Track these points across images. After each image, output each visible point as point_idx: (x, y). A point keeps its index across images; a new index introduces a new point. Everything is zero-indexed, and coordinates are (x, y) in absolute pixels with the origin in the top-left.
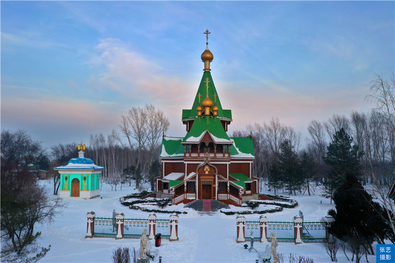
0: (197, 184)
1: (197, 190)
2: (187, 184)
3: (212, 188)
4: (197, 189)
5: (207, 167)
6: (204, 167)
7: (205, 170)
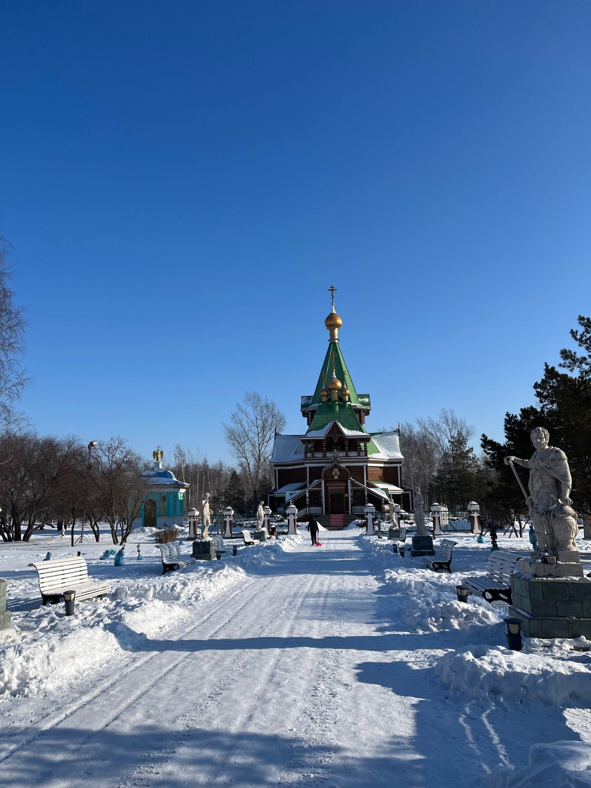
0: (323, 493)
1: (324, 502)
2: (310, 495)
3: (344, 499)
4: (323, 500)
5: (336, 470)
6: (331, 469)
7: (333, 474)
